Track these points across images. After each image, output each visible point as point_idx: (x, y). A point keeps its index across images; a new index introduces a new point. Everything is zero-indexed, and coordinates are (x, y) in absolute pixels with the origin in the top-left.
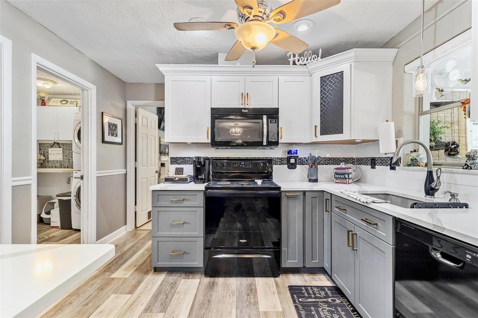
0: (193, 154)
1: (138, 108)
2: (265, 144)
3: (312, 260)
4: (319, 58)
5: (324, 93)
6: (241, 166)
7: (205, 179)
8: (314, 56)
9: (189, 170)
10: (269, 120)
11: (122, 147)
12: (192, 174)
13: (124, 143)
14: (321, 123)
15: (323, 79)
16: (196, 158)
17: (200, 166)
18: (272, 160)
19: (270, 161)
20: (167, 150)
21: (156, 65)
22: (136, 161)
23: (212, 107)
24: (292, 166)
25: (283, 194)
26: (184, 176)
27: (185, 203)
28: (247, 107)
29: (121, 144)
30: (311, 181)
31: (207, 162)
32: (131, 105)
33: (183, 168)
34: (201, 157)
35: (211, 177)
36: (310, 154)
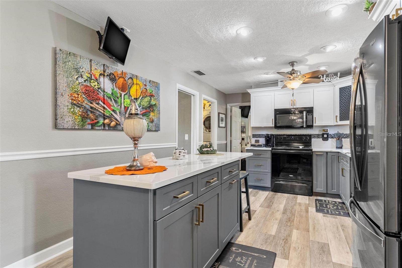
0: (265, 132)
1: (232, 107)
2: (305, 127)
3: (332, 190)
4: (338, 78)
5: (341, 97)
6: (292, 139)
7: (271, 146)
8: (335, 77)
9: (262, 141)
10: (307, 114)
11: (225, 129)
12: (264, 143)
13: (226, 127)
14: (340, 114)
15: (341, 89)
16: (266, 134)
17: (268, 139)
18: (311, 135)
19: (310, 136)
20: (245, 130)
21: (247, 90)
22: (231, 136)
23: (275, 108)
24: (325, 139)
25: (314, 153)
26: (260, 144)
27: (262, 156)
28: (295, 107)
29: (224, 127)
30: (338, 148)
31: (272, 136)
32: (229, 106)
33: (259, 140)
34: (269, 134)
35: (274, 145)
36: (338, 132)
